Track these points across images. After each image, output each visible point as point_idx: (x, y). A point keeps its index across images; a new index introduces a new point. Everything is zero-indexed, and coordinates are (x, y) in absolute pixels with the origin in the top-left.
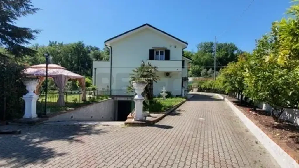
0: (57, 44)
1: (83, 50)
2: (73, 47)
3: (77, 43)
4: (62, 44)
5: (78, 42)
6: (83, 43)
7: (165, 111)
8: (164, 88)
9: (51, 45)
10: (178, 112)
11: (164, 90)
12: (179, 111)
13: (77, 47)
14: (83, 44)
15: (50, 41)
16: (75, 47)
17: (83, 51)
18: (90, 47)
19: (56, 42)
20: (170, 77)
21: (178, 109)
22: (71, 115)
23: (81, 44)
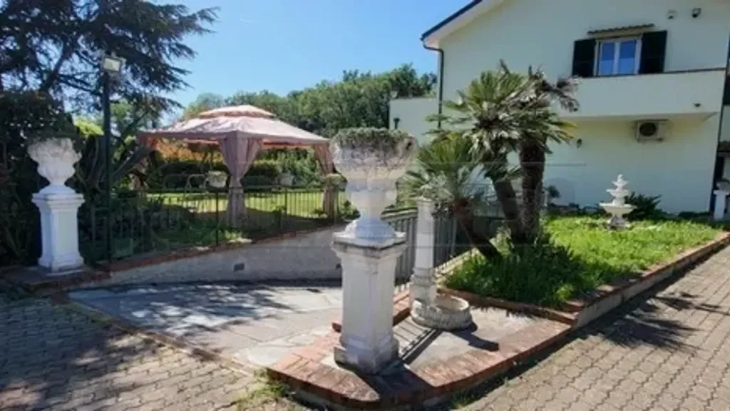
0: (359, 76)
1: (412, 85)
2: (391, 80)
3: (400, 69)
4: (368, 75)
5: (401, 67)
6: (414, 67)
7: (572, 309)
8: (620, 183)
9: (346, 79)
10: (669, 314)
11: (619, 189)
12: (679, 303)
13: (398, 79)
14: (413, 70)
15: (345, 72)
16: (394, 79)
17: (413, 88)
18: (429, 76)
19: (356, 73)
20: (661, 140)
21: (674, 290)
22: (239, 261)
23: (409, 71)
